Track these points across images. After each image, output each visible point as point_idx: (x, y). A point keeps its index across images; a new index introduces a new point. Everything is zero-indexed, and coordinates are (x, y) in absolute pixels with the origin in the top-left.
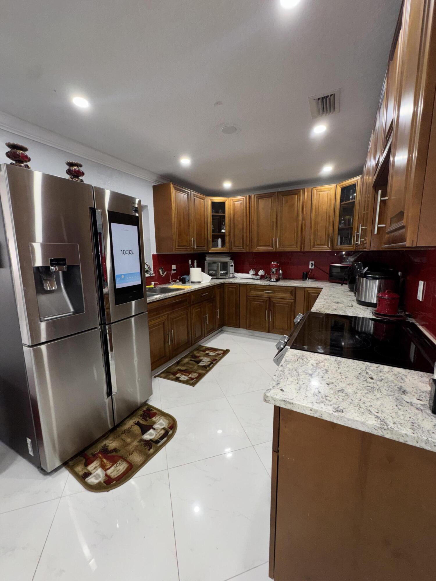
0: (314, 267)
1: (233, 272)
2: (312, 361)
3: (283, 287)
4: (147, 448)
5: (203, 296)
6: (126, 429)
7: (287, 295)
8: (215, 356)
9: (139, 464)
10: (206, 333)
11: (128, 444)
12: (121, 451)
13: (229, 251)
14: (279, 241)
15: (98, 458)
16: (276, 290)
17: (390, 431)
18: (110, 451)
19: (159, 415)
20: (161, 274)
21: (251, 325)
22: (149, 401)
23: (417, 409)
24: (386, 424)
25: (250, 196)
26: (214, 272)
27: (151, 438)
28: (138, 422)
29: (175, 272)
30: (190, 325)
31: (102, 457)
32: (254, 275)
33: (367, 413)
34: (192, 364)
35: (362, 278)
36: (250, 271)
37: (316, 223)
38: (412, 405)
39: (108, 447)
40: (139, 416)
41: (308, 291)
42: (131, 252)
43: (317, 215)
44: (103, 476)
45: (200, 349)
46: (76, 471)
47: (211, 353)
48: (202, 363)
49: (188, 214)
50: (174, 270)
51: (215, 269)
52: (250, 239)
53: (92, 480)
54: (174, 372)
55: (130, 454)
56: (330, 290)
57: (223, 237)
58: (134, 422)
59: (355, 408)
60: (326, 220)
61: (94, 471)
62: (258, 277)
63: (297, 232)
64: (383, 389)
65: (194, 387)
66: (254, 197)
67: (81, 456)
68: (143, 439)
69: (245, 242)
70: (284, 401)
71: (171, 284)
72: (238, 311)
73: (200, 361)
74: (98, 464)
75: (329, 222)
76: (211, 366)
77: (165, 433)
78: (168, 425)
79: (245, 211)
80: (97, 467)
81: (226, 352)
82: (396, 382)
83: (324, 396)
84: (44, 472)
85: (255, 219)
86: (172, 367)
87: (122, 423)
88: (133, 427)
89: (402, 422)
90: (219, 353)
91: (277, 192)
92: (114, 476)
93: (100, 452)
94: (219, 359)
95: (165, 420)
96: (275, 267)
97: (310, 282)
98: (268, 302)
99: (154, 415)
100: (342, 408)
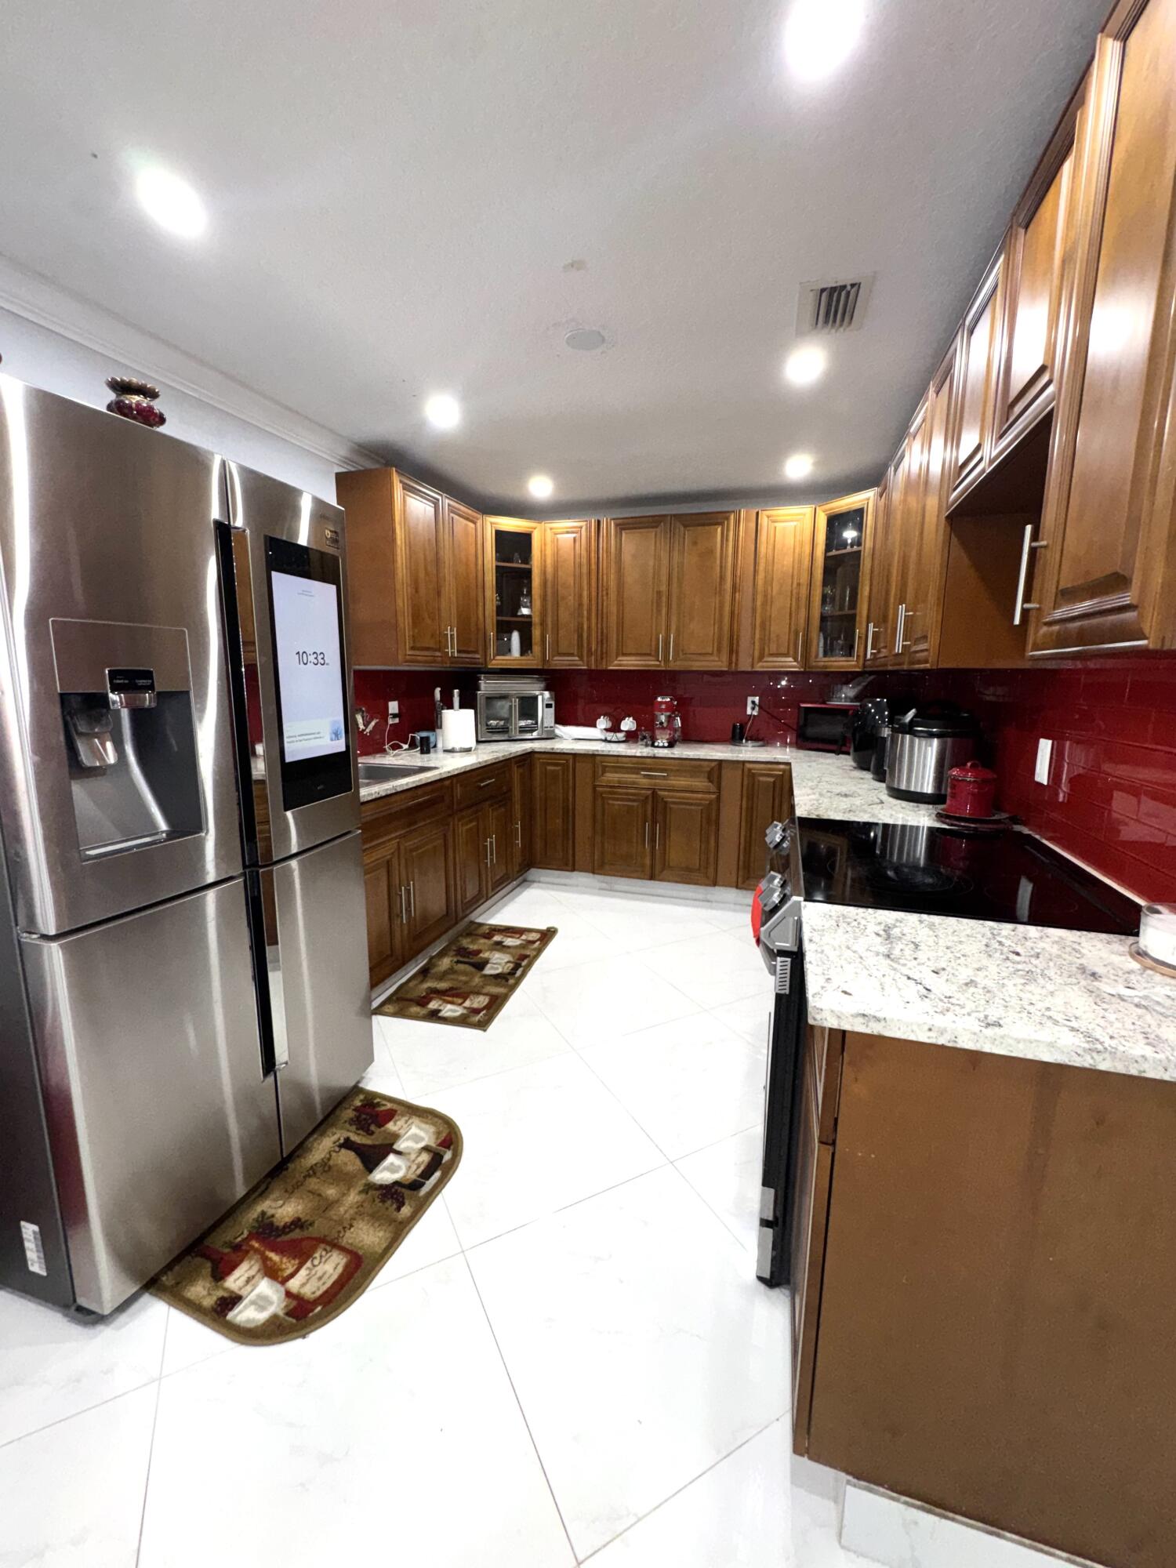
0: (759, 712)
1: (553, 724)
2: (872, 928)
3: (688, 762)
4: (391, 1205)
5: (484, 786)
6: (314, 1162)
7: (700, 783)
8: (522, 946)
9: (380, 1251)
10: (490, 888)
11: (329, 1205)
12: (316, 1225)
13: (540, 667)
14: (676, 645)
15: (252, 1252)
16: (672, 770)
17: (1111, 1053)
18: (285, 1226)
19: (403, 1116)
20: (362, 727)
21: (606, 861)
22: (364, 1081)
23: (1137, 1006)
24: (1097, 1040)
25: (599, 522)
26: (502, 723)
27: (397, 1176)
28: (347, 1140)
29: (397, 720)
30: (451, 868)
31: (262, 1249)
32: (607, 730)
33: (1049, 1023)
34: (465, 973)
35: (900, 735)
36: (598, 721)
37: (767, 601)
38: (1123, 1000)
39: (274, 1220)
40: (347, 1125)
41: (750, 770)
42: (320, 659)
43: (769, 582)
44: (279, 1299)
45: (477, 932)
46: (192, 1298)
47: (510, 939)
48: (492, 968)
49: (438, 561)
50: (394, 716)
51: (504, 713)
52: (599, 634)
53: (246, 1314)
54: (419, 997)
55: (344, 1228)
56: (810, 766)
57: (525, 627)
58: (334, 1143)
59: (1020, 1015)
60: (792, 594)
61: (249, 1288)
62: (621, 736)
63: (721, 621)
64: (1051, 973)
65: (485, 1031)
66: (608, 525)
67: (196, 1256)
68: (375, 1184)
69: (585, 645)
70: (864, 1015)
71: (387, 754)
72: (570, 827)
73: (486, 962)
74: (256, 1268)
75: (798, 599)
76: (519, 973)
77: (433, 1159)
78: (437, 1138)
79: (584, 561)
80: (253, 1277)
81: (547, 935)
82: (1066, 956)
83: (943, 998)
84: (88, 1317)
85: (613, 584)
86: (411, 984)
87: (301, 1149)
88: (334, 1154)
89: (1123, 1033)
90: (531, 938)
91: (671, 515)
92: (314, 1293)
93: (251, 1236)
94: (535, 953)
95: (423, 1126)
96: (666, 710)
97: (750, 748)
98: (650, 799)
99: (390, 1115)
100: (995, 1019)
